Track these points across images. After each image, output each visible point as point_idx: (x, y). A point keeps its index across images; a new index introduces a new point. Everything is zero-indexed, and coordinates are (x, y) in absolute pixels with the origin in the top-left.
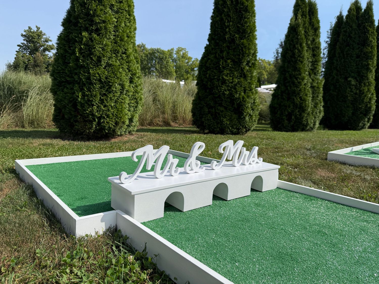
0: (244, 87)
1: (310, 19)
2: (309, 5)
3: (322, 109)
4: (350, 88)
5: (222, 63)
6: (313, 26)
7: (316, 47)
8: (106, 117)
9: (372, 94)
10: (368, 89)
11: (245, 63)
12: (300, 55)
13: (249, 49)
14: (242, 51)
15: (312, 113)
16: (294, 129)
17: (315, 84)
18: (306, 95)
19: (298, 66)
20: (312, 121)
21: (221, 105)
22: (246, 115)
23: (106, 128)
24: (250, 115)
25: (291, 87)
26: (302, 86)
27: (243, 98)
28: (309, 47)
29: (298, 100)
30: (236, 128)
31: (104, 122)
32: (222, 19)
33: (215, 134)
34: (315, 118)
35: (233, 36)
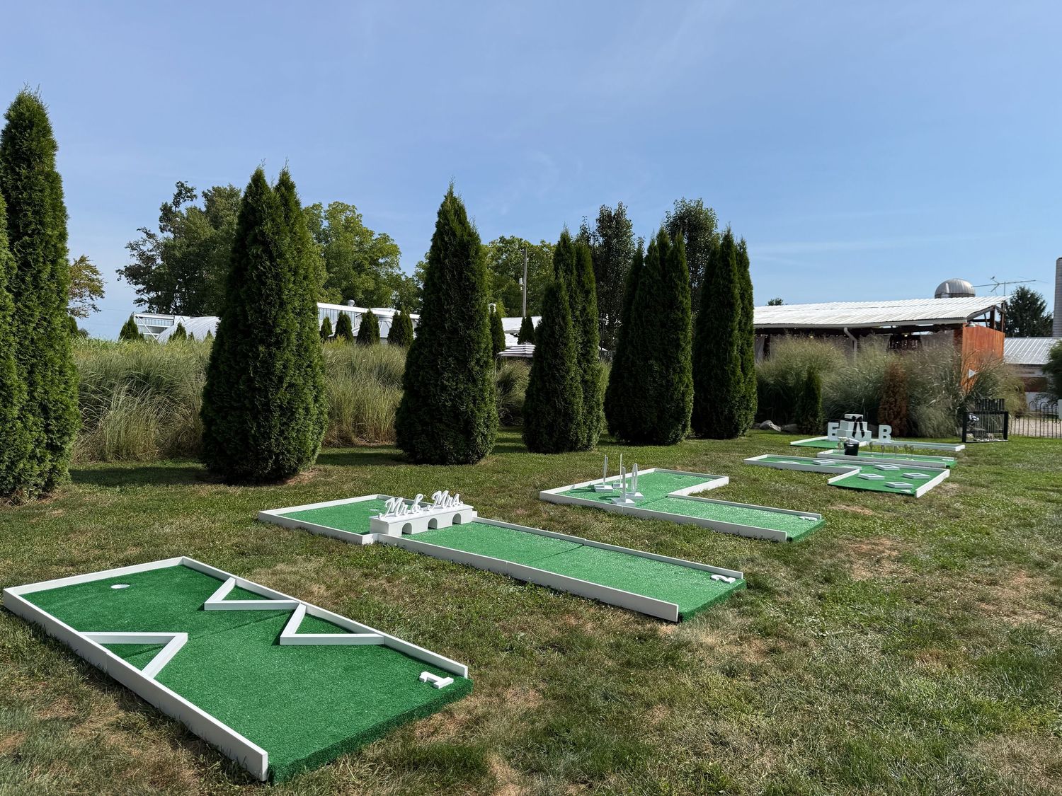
0: (473, 396)
1: (579, 276)
2: (578, 254)
3: (602, 413)
4: (652, 376)
5: (441, 361)
6: (583, 286)
7: (589, 320)
8: (286, 453)
9: (687, 386)
10: (680, 378)
11: (473, 363)
12: (563, 335)
13: (479, 343)
14: (470, 346)
15: (584, 423)
16: (557, 449)
17: (588, 377)
18: (574, 396)
19: (559, 352)
20: (586, 435)
21: (440, 421)
22: (477, 436)
23: (287, 467)
24: (483, 434)
25: (550, 382)
26: (568, 381)
27: (472, 412)
28: (577, 321)
29: (561, 403)
30: (464, 454)
31: (283, 459)
32: (439, 298)
33: (433, 465)
34: (590, 429)
35: (456, 325)
